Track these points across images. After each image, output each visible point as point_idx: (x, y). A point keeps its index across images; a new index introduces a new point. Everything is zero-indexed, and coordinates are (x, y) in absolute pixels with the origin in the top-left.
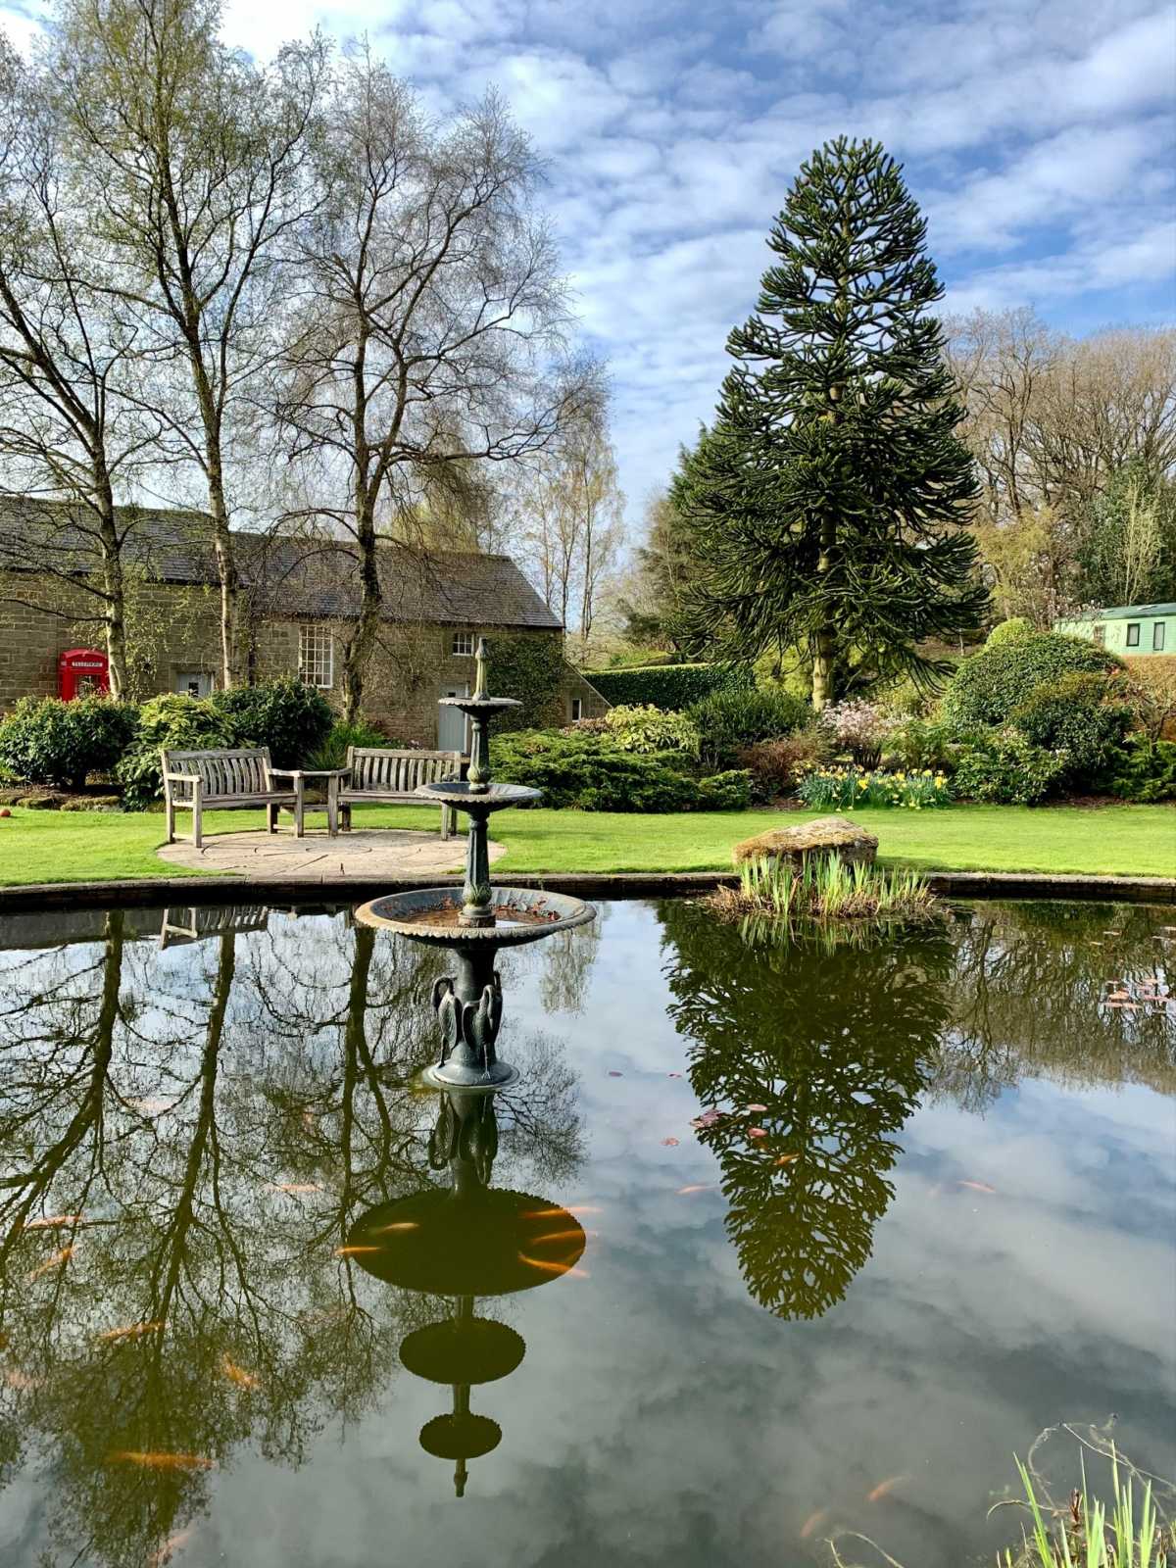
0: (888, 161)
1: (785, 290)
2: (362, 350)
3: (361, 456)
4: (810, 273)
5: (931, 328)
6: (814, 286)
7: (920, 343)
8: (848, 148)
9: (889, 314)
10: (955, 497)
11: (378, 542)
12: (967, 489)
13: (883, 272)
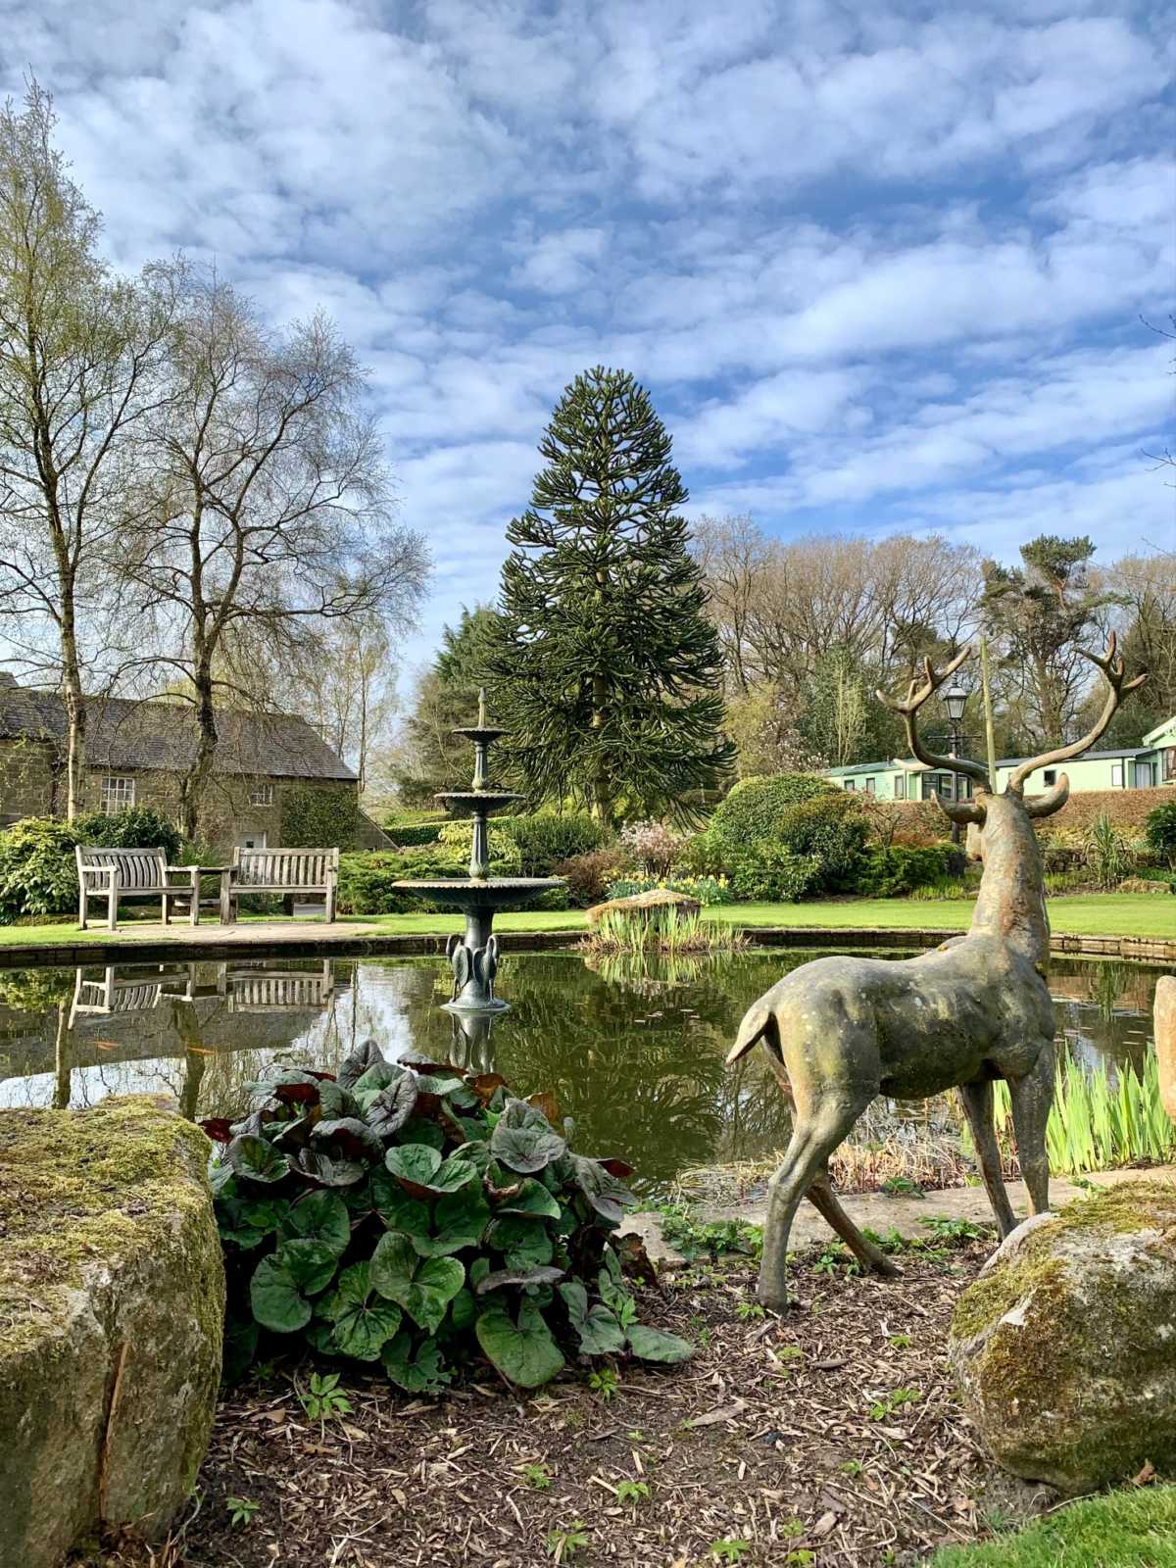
0: (637, 389)
1: (556, 489)
2: (198, 521)
3: (200, 610)
4: (577, 475)
5: (679, 524)
6: (581, 487)
7: (671, 537)
8: (604, 376)
9: (643, 513)
10: (704, 665)
11: (214, 688)
12: (713, 659)
13: (636, 478)
